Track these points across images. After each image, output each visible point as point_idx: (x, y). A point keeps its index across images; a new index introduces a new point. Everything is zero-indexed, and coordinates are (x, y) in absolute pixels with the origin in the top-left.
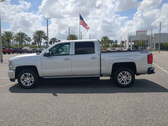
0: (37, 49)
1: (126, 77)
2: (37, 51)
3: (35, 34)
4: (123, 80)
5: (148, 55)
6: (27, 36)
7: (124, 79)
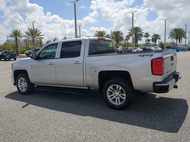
0: (128, 49)
1: (119, 94)
2: (128, 50)
3: (130, 31)
4: (115, 97)
5: (152, 60)
6: (122, 34)
7: (117, 97)
